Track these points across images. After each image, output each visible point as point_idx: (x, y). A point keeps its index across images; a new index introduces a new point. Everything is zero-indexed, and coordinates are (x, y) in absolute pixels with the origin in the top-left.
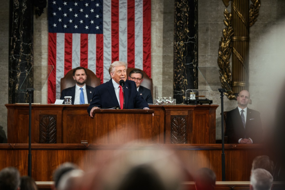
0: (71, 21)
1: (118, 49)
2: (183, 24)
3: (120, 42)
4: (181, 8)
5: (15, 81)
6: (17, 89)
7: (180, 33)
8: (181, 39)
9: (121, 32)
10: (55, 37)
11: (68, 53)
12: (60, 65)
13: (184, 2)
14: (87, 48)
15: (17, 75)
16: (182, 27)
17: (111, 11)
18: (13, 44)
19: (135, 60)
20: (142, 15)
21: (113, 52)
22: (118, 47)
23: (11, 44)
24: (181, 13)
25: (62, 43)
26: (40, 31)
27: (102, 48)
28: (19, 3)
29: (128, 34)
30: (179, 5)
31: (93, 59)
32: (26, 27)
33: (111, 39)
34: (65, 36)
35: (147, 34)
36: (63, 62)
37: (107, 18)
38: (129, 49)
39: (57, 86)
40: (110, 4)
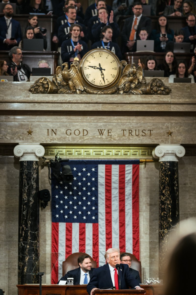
0: (71, 212)
1: (111, 236)
2: (167, 214)
3: (113, 230)
4: (165, 201)
5: (23, 265)
6: (26, 272)
7: (164, 222)
8: (165, 227)
9: (114, 221)
10: (58, 226)
11: (69, 240)
12: (62, 250)
13: (168, 195)
14: (85, 235)
15: (25, 259)
16: (166, 217)
17: (105, 203)
18: (22, 232)
19: (126, 245)
20: (131, 207)
21: (107, 238)
22: (111, 234)
23: (21, 233)
24: (165, 205)
25: (63, 231)
26: (44, 221)
27: (98, 236)
28: (28, 198)
29: (120, 223)
30: (163, 199)
31: (90, 245)
32: (33, 218)
33: (105, 227)
34: (66, 225)
35: (136, 223)
36: (64, 247)
37: (102, 209)
38: (120, 236)
39: (59, 268)
40: (104, 198)
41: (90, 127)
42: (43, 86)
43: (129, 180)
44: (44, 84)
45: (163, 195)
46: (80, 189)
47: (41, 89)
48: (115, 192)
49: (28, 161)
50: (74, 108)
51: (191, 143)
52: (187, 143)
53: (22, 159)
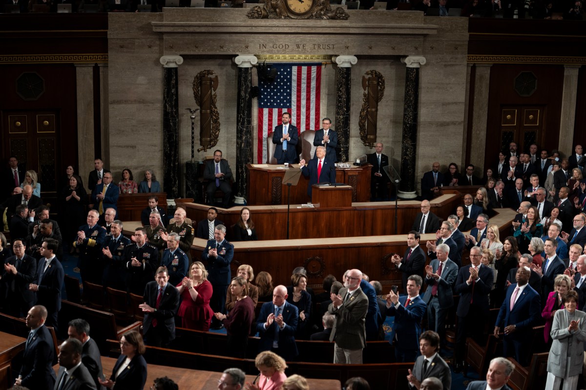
0: (272, 101)
2: (342, 105)
3: (301, 113)
5: (241, 142)
6: (242, 147)
7: (340, 110)
8: (341, 114)
9: (302, 107)
10: (262, 111)
11: (270, 120)
12: (265, 127)
13: (343, 92)
15: (242, 138)
16: (342, 107)
17: (296, 94)
20: (315, 97)
21: (297, 119)
23: (239, 119)
24: (341, 99)
25: (267, 114)
28: (245, 94)
29: (306, 108)
33: (296, 111)
34: (269, 110)
36: (267, 126)
37: (294, 98)
38: (306, 117)
40: (296, 90)
41: (290, 43)
42: (257, 13)
43: (314, 77)
44: (258, 11)
45: (341, 91)
46: (279, 84)
47: (256, 15)
48: (304, 86)
49: (245, 68)
50: (281, 30)
51: (362, 54)
52: (359, 54)
53: (241, 66)
